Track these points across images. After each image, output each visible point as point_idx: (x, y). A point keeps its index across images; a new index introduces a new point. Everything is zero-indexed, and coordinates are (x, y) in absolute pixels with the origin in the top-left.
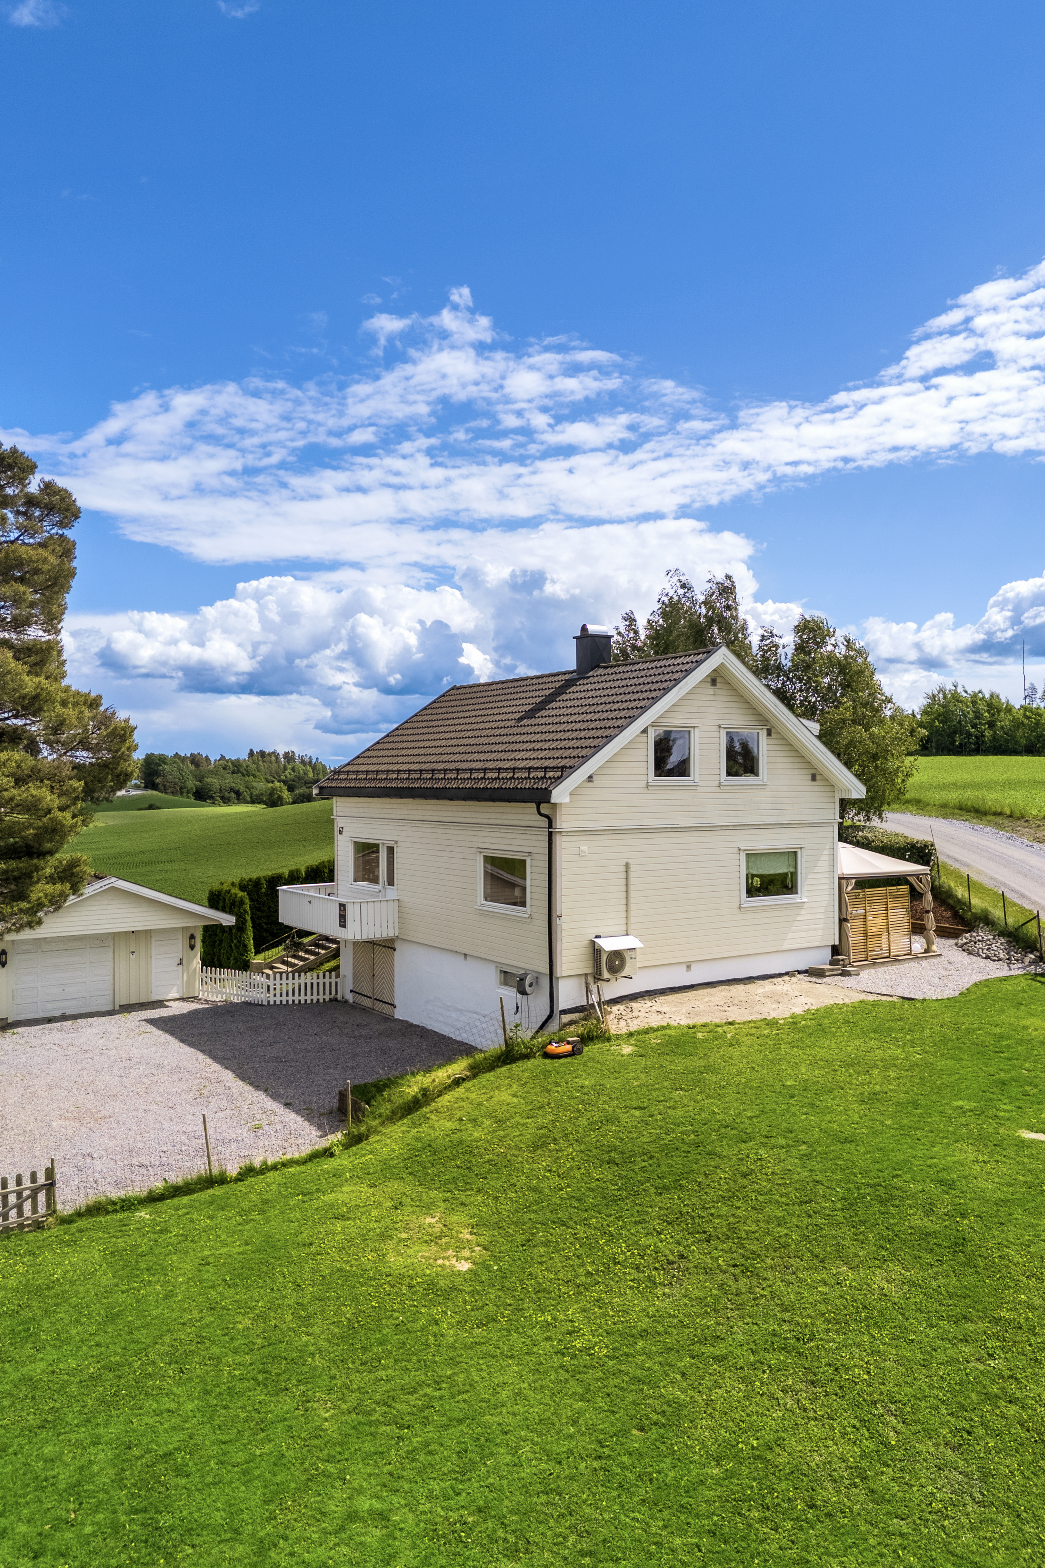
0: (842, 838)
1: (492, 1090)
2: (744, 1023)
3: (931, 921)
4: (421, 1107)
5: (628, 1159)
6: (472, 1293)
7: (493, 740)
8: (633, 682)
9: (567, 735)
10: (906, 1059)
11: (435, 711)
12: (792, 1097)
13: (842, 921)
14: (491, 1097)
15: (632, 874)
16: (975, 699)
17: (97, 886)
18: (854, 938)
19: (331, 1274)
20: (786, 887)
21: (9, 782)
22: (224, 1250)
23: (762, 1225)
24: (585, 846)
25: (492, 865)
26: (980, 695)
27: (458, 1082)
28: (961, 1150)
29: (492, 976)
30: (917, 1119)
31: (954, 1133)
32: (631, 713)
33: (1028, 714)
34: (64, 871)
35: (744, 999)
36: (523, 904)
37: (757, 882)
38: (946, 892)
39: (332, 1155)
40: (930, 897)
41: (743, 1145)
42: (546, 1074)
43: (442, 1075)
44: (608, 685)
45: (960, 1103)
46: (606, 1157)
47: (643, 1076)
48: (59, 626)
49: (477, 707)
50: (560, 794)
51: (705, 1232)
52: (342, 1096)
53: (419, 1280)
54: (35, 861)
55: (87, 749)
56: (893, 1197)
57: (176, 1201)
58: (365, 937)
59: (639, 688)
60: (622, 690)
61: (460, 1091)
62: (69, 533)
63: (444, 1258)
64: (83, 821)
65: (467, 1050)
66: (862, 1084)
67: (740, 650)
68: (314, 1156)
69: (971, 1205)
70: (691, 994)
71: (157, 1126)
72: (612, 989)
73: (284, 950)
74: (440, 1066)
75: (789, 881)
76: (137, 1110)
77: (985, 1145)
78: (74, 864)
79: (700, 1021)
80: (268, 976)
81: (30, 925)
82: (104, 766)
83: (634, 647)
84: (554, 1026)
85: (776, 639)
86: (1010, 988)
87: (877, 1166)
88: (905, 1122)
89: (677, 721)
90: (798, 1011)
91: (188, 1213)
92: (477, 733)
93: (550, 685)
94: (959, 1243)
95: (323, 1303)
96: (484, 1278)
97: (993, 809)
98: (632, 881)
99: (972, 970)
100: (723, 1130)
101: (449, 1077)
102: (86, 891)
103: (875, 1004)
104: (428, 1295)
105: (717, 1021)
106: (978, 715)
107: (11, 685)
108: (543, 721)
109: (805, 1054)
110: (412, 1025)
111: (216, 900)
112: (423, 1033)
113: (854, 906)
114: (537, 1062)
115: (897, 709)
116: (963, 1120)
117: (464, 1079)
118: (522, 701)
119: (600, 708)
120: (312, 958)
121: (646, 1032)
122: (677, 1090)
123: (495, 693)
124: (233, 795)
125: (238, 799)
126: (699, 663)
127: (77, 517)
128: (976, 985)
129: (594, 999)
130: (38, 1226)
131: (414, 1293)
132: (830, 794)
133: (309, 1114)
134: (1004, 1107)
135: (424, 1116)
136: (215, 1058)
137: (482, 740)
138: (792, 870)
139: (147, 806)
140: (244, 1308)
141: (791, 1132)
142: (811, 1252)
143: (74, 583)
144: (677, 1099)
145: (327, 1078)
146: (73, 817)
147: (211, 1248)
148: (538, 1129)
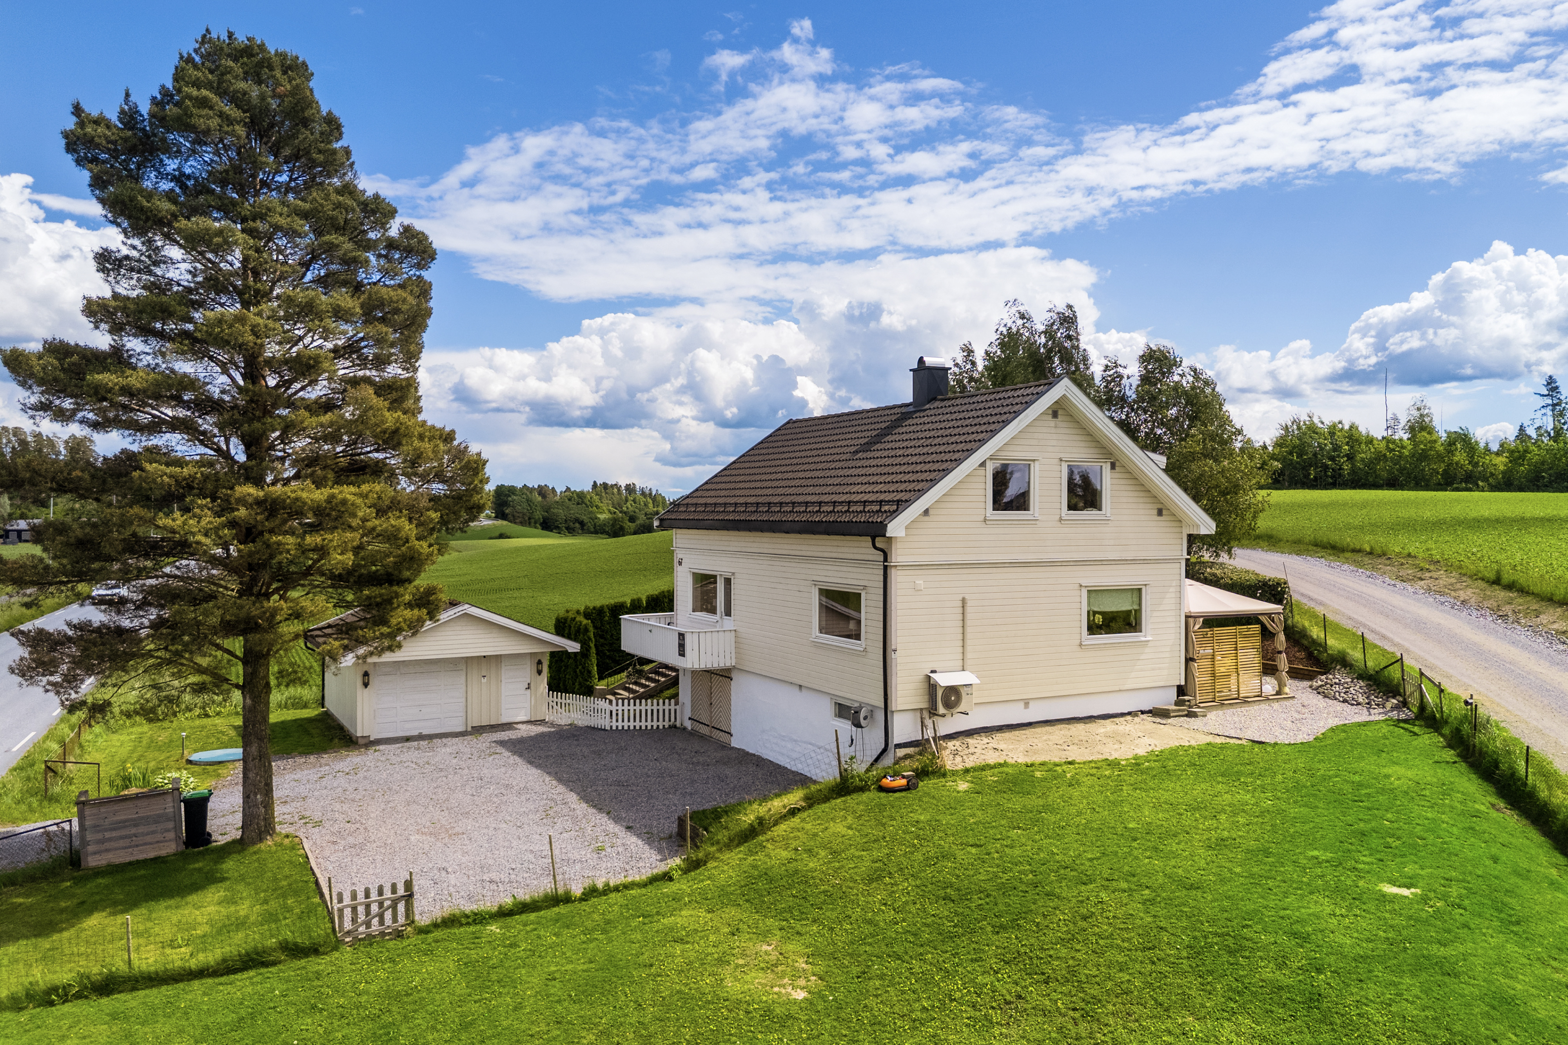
0: (1188, 575)
1: (827, 821)
2: (1084, 763)
3: (1283, 662)
4: (757, 835)
5: (964, 896)
6: (808, 1022)
7: (829, 473)
8: (971, 414)
9: (903, 468)
10: (1256, 804)
11: (772, 445)
12: (1135, 840)
13: (1189, 660)
14: (826, 829)
15: (969, 610)
16: (1333, 430)
17: (452, 613)
18: (1201, 678)
19: (671, 996)
20: (1129, 624)
21: (371, 513)
22: (569, 967)
23: (1103, 969)
24: (920, 580)
25: (827, 597)
26: (1340, 426)
27: (793, 812)
28: (1316, 902)
29: (827, 709)
30: (1268, 868)
31: (1308, 884)
32: (969, 446)
33: (1391, 446)
34: (421, 598)
35: (1084, 739)
36: (858, 637)
37: (1099, 619)
38: (1299, 633)
39: (671, 879)
40: (1282, 637)
41: (1083, 888)
42: (882, 807)
43: (777, 804)
44: (945, 417)
45: (1316, 853)
46: (942, 893)
47: (979, 813)
48: (417, 365)
49: (812, 440)
50: (896, 528)
51: (1043, 974)
52: (681, 821)
53: (756, 1006)
54: (395, 588)
55: (443, 482)
56: (1242, 948)
57: (524, 917)
58: (703, 666)
59: (977, 421)
60: (959, 423)
61: (795, 821)
62: (426, 275)
63: (780, 986)
64: (439, 550)
65: (802, 780)
66: (1209, 830)
67: (1083, 382)
68: (654, 880)
69: (1327, 960)
70: (1029, 732)
71: (506, 844)
72: (946, 726)
73: (628, 677)
74: (778, 795)
75: (1132, 619)
76: (487, 827)
77: (1343, 898)
78: (431, 591)
79: (1038, 759)
80: (611, 702)
81: (390, 649)
82: (458, 498)
83: (971, 379)
84: (888, 761)
85: (1120, 370)
86: (1370, 734)
87: (1226, 915)
88: (1255, 870)
89: (1016, 454)
90: (1141, 752)
91: (535, 929)
92: (813, 467)
93: (886, 418)
94: (1314, 999)
95: (663, 1023)
96: (819, 1008)
97: (1352, 546)
98: (969, 616)
99: (1328, 714)
100: (1062, 871)
101: (784, 807)
102: (441, 617)
103: (1223, 747)
104: (764, 1021)
105: (1057, 760)
106: (1336, 448)
107: (373, 420)
108: (878, 454)
109: (1147, 796)
110: (748, 753)
111: (562, 627)
112: (758, 761)
113: (1201, 645)
114: (871, 795)
115: (1249, 441)
116: (1319, 871)
117: (799, 810)
118: (857, 435)
119: (937, 441)
120: (653, 685)
121: (983, 768)
122: (1014, 828)
123: (830, 426)
124: (577, 525)
125: (582, 529)
126: (1040, 395)
127: (433, 259)
128: (1332, 730)
129: (930, 733)
130: (399, 935)
131: (751, 1019)
132: (1178, 530)
133: (649, 838)
134: (1364, 859)
135: (760, 845)
136: (560, 780)
137: (817, 474)
138: (1136, 607)
139: (497, 534)
140: (588, 1023)
141: (1134, 876)
142: (1156, 1000)
143: (430, 322)
144: (1015, 838)
145: (667, 802)
146: (430, 546)
147: (557, 964)
148: (874, 862)
